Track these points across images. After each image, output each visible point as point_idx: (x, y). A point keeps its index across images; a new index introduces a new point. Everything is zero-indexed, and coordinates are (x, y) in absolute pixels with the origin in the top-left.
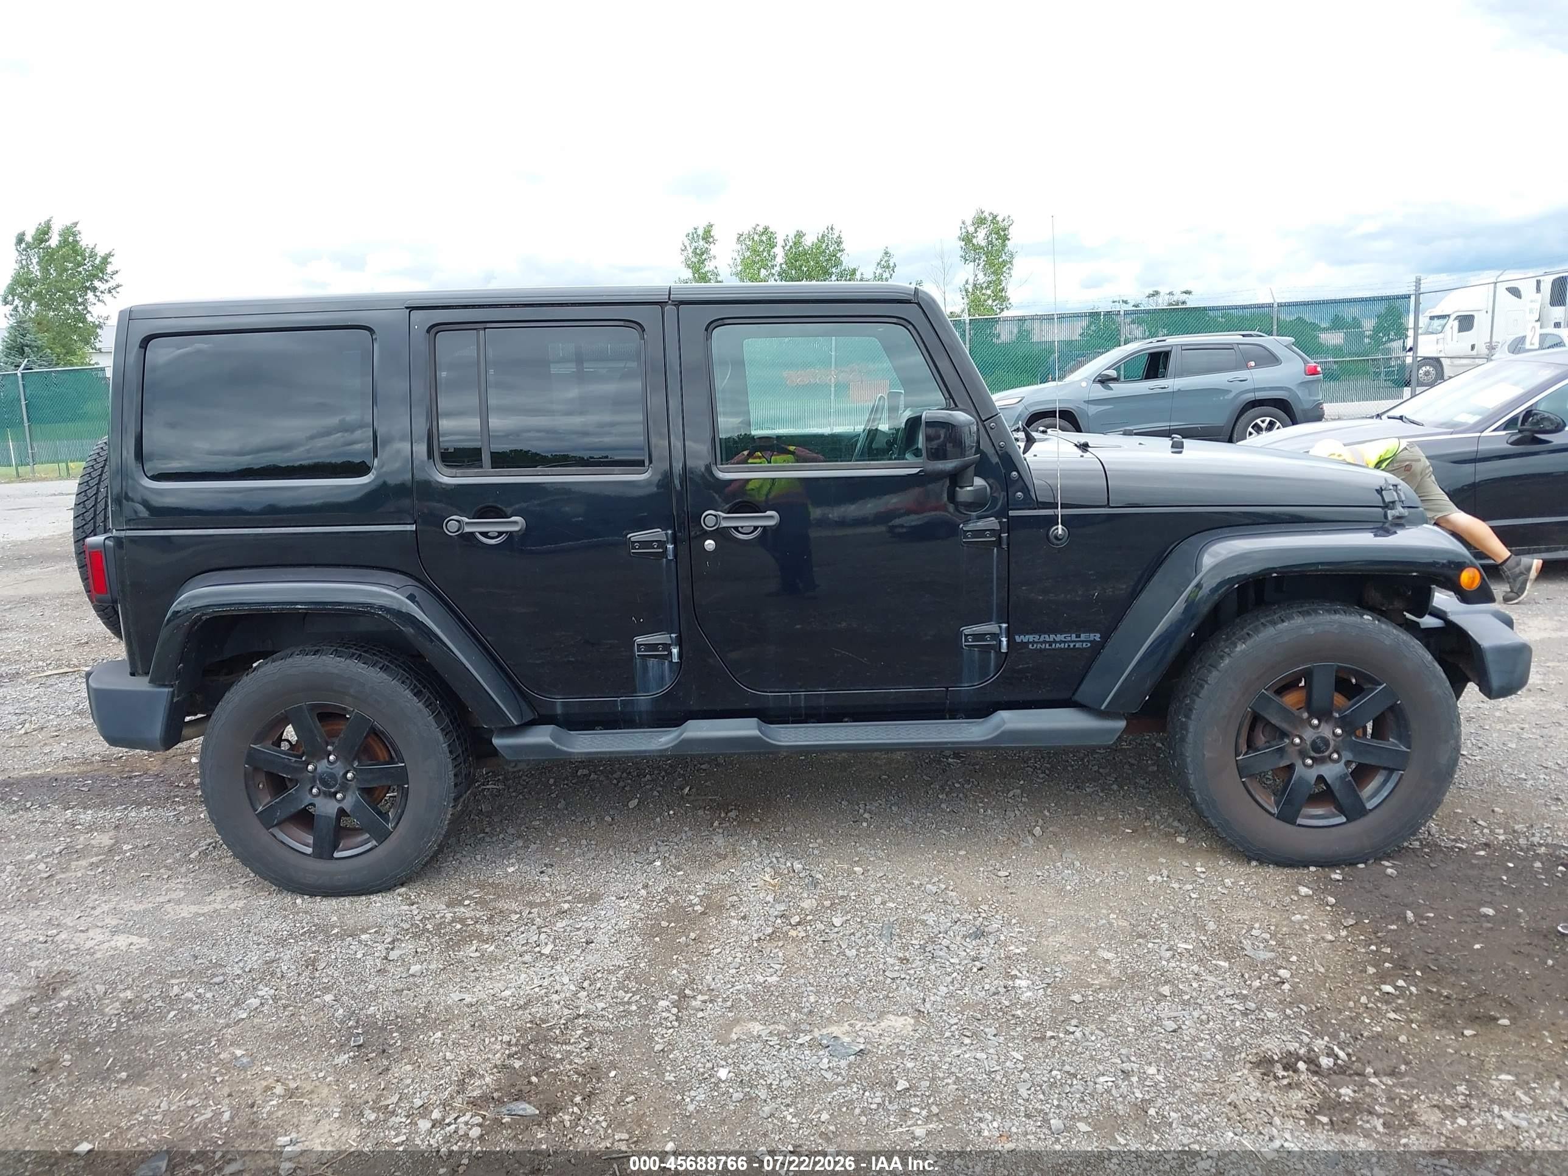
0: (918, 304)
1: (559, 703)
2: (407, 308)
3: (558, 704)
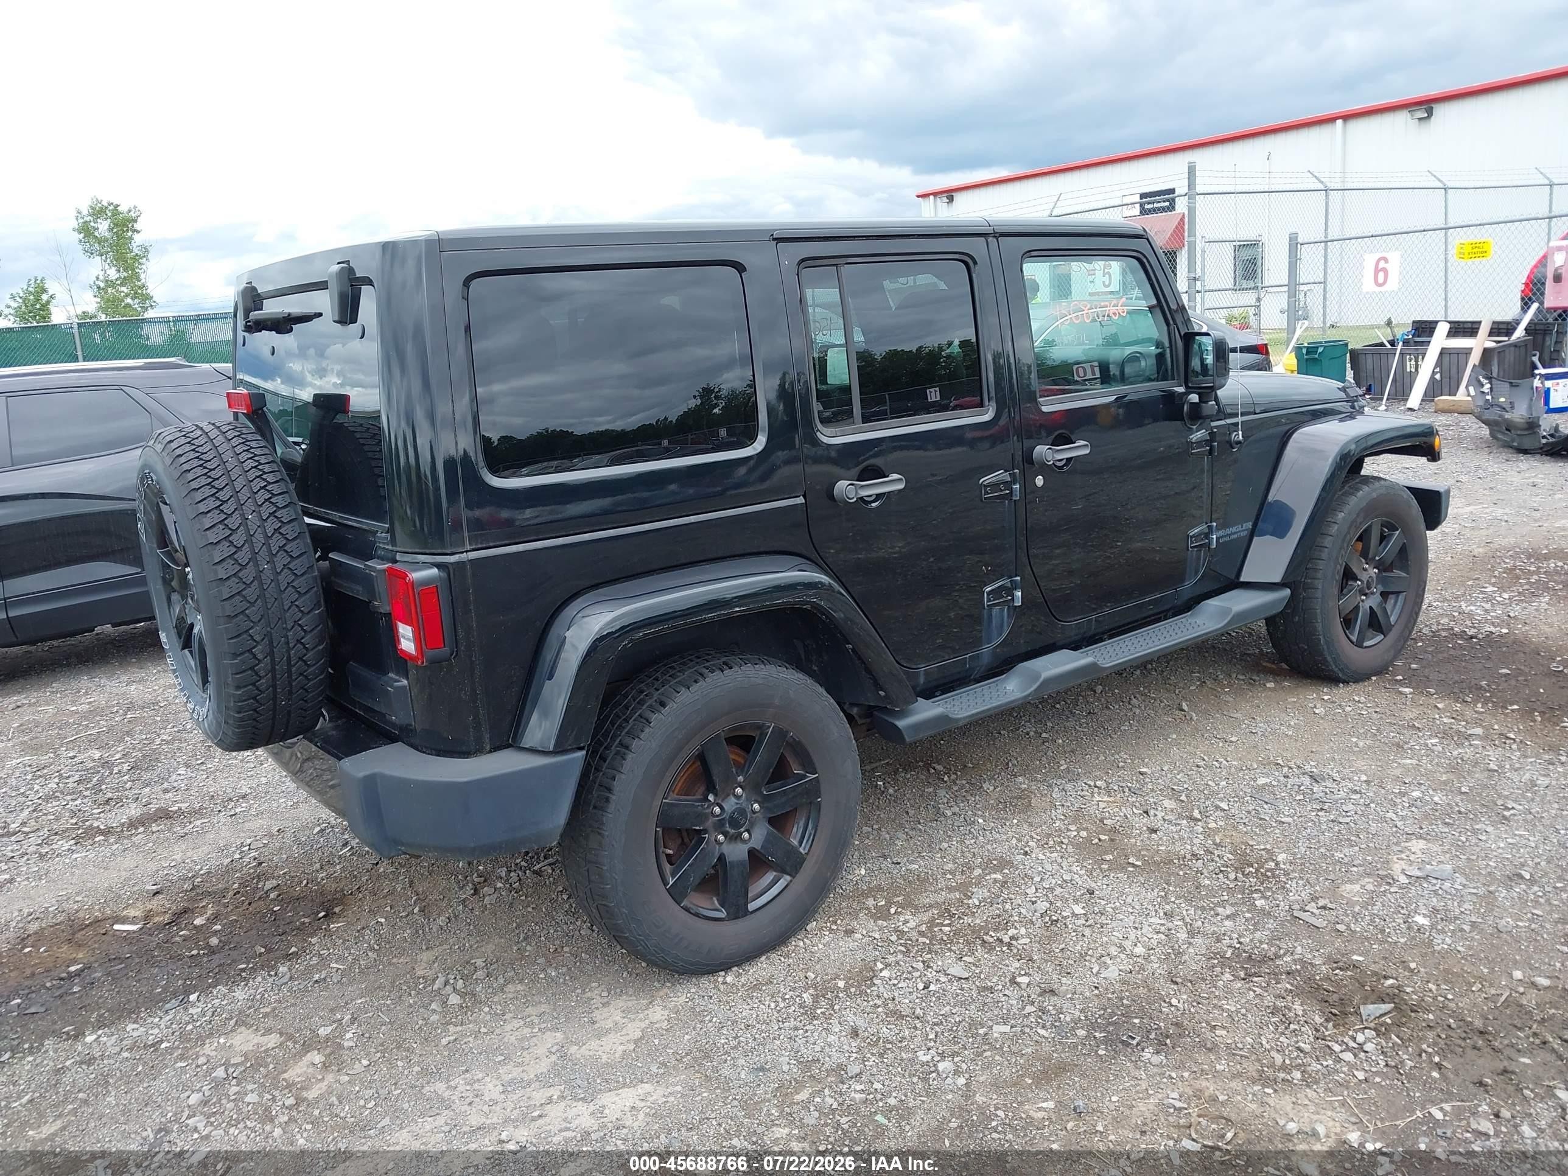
0: (1148, 240)
1: (924, 670)
2: (774, 239)
3: (922, 673)
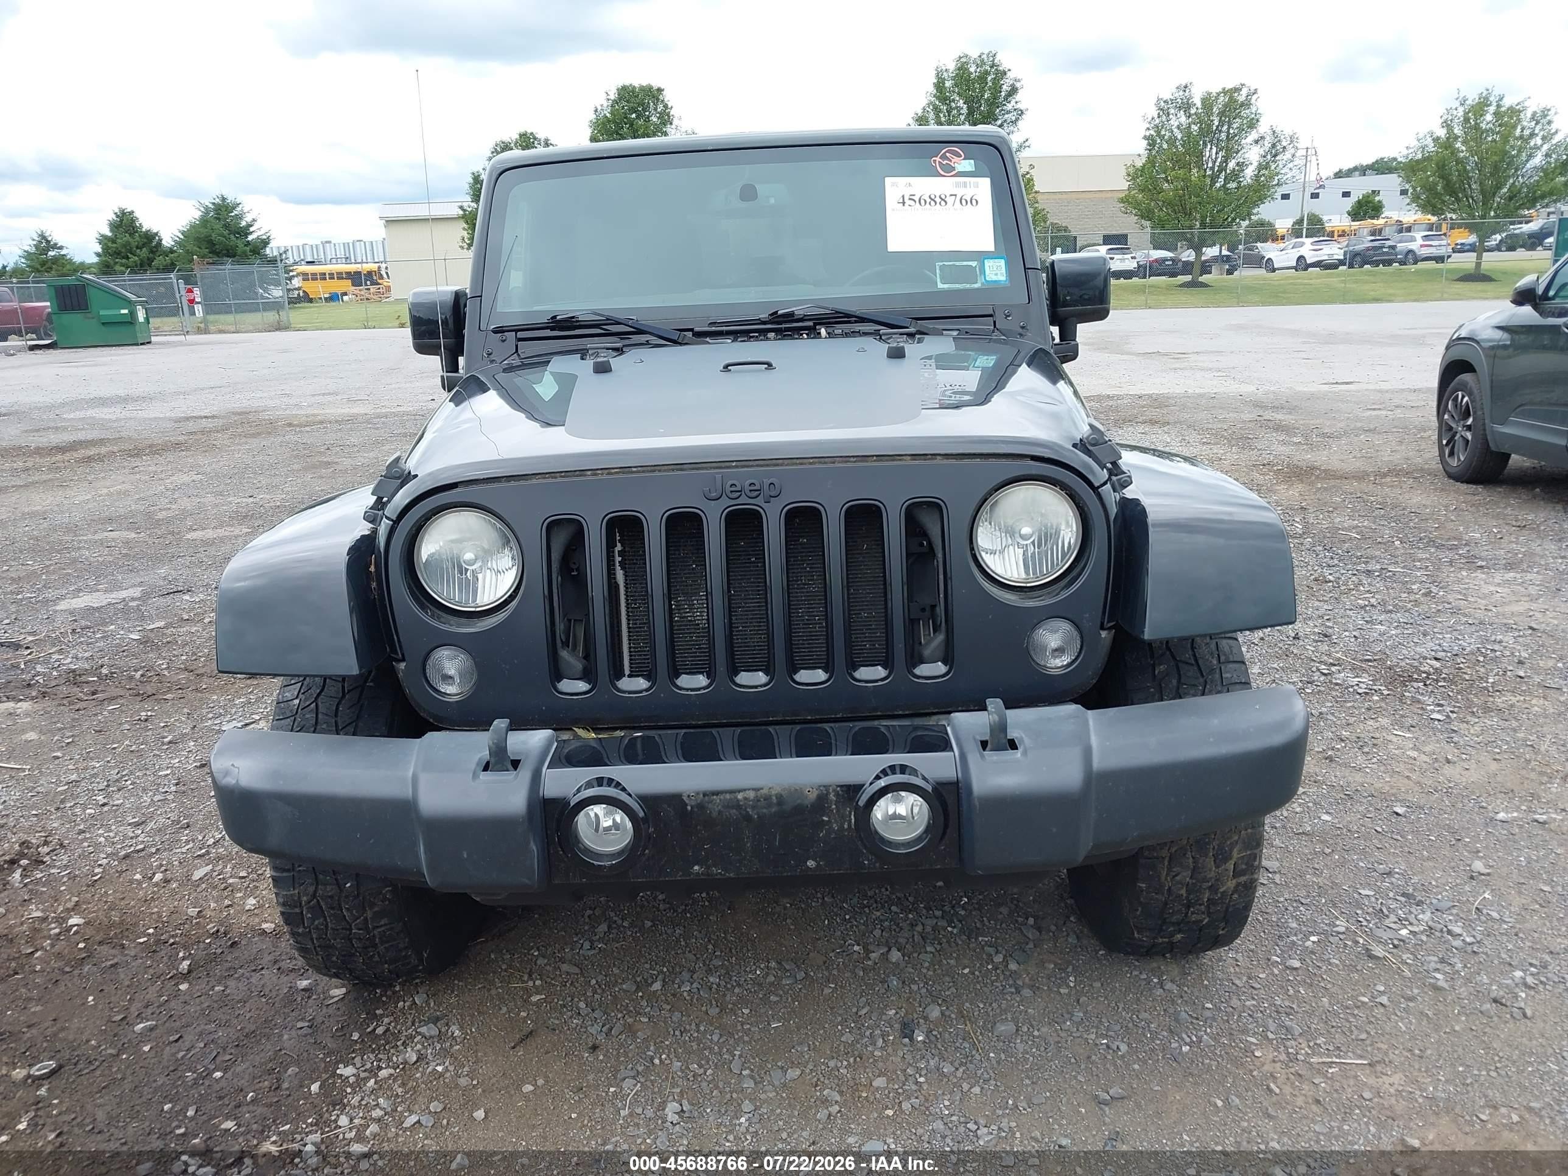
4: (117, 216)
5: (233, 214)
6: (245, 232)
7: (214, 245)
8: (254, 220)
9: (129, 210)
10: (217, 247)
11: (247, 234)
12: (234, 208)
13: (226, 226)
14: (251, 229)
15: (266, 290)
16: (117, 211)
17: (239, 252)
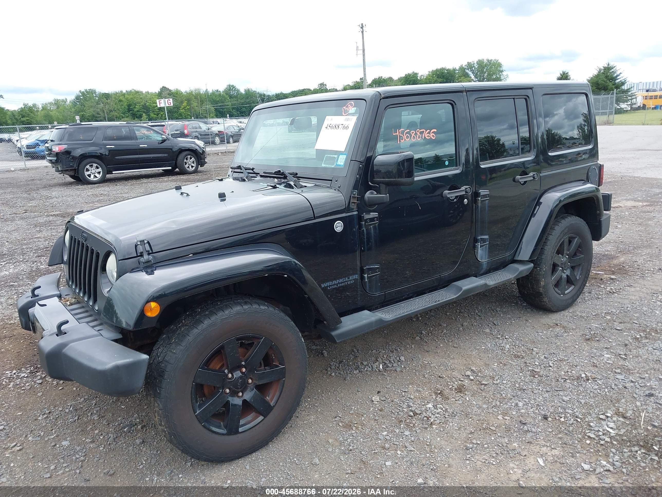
4: (561, 75)
5: (611, 71)
6: (615, 79)
7: (599, 85)
8: (621, 73)
9: (566, 72)
10: (600, 86)
11: (615, 80)
12: (613, 68)
13: (607, 77)
14: (618, 77)
15: (618, 105)
16: (562, 73)
17: (609, 88)
